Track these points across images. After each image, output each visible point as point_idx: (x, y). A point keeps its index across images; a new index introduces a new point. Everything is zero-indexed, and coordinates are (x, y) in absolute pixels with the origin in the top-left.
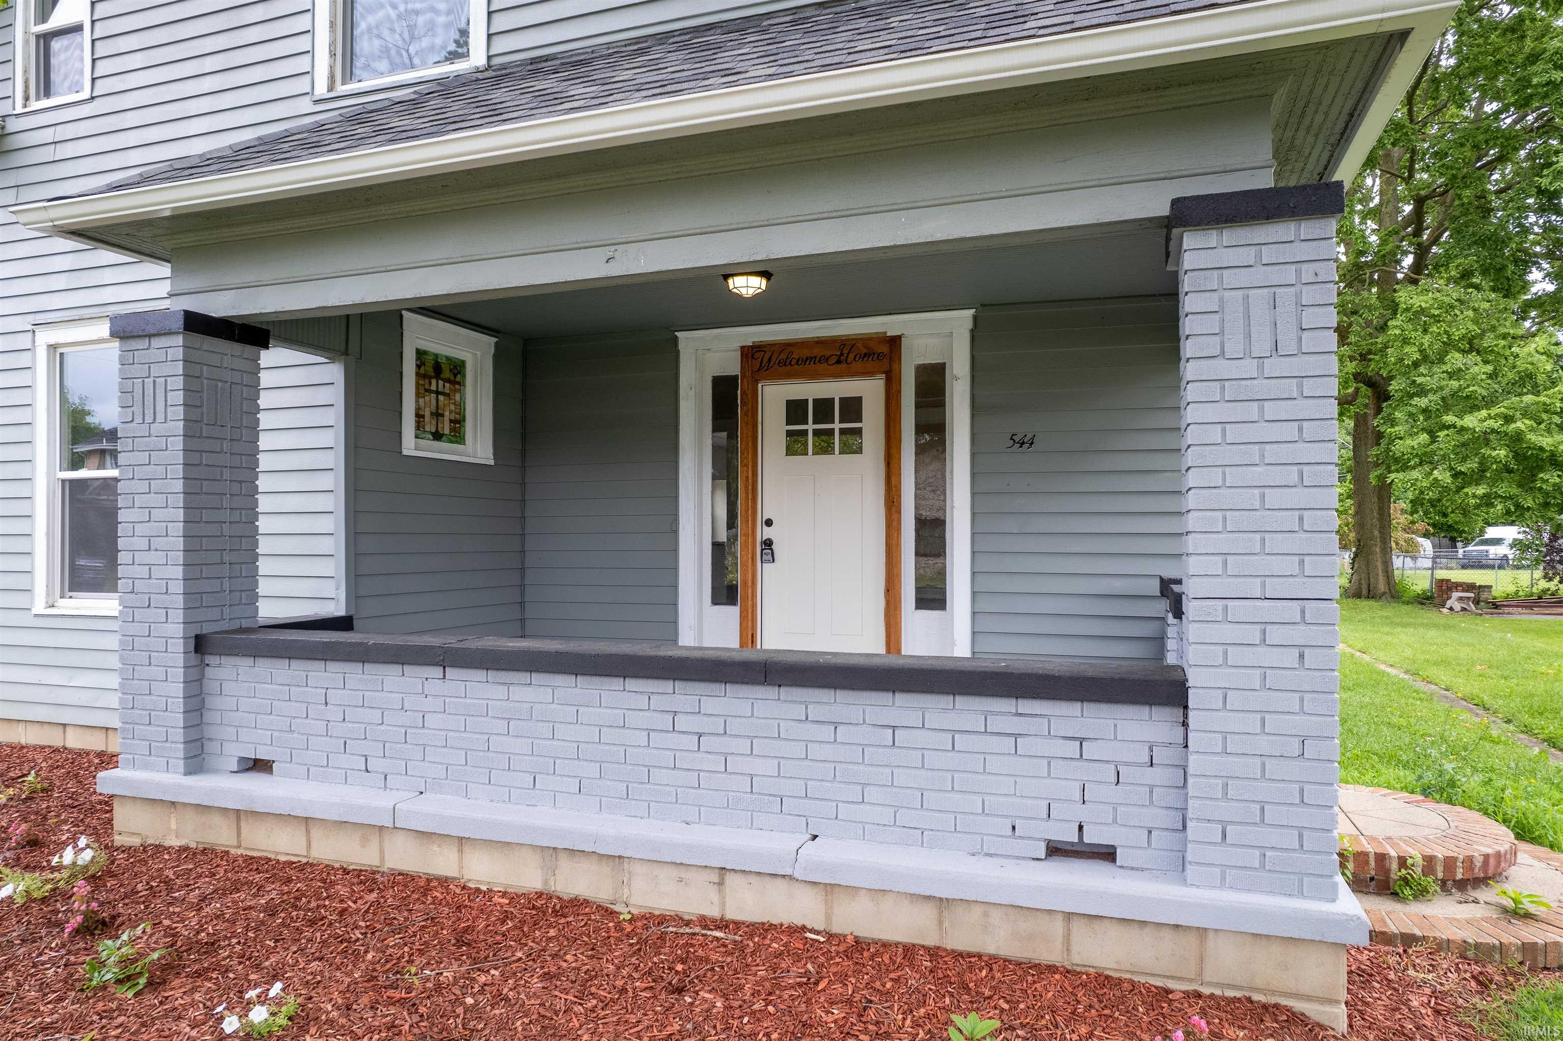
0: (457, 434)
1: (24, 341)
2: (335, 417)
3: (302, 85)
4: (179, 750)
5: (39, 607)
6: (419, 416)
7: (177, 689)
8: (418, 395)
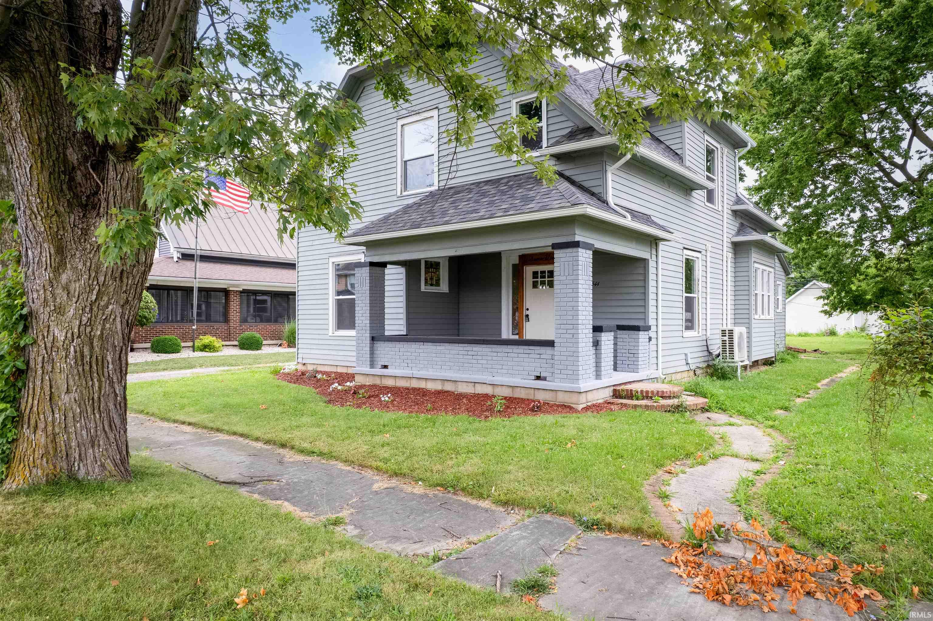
0: (438, 284)
1: (326, 261)
2: (403, 282)
3: (394, 193)
4: (369, 363)
5: (330, 334)
6: (426, 279)
7: (368, 349)
8: (426, 273)
